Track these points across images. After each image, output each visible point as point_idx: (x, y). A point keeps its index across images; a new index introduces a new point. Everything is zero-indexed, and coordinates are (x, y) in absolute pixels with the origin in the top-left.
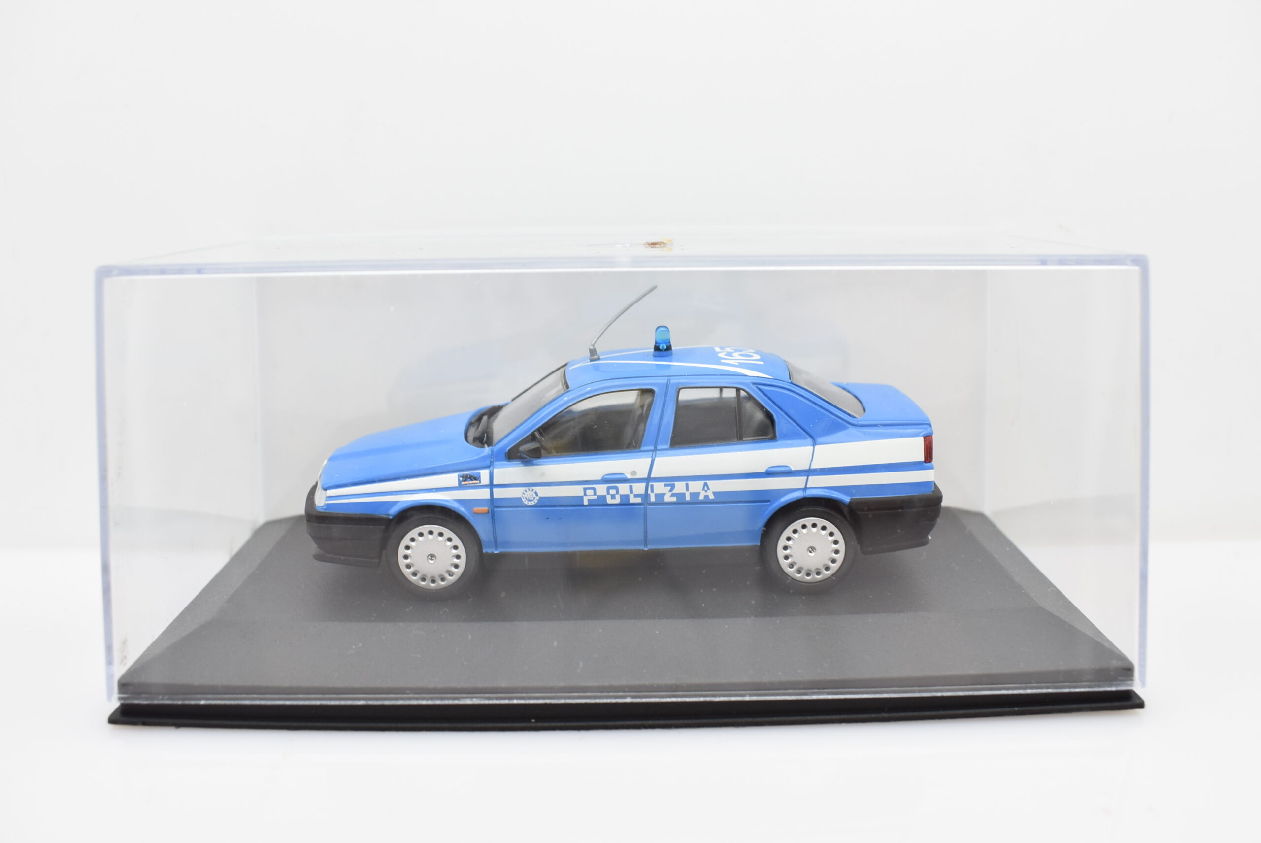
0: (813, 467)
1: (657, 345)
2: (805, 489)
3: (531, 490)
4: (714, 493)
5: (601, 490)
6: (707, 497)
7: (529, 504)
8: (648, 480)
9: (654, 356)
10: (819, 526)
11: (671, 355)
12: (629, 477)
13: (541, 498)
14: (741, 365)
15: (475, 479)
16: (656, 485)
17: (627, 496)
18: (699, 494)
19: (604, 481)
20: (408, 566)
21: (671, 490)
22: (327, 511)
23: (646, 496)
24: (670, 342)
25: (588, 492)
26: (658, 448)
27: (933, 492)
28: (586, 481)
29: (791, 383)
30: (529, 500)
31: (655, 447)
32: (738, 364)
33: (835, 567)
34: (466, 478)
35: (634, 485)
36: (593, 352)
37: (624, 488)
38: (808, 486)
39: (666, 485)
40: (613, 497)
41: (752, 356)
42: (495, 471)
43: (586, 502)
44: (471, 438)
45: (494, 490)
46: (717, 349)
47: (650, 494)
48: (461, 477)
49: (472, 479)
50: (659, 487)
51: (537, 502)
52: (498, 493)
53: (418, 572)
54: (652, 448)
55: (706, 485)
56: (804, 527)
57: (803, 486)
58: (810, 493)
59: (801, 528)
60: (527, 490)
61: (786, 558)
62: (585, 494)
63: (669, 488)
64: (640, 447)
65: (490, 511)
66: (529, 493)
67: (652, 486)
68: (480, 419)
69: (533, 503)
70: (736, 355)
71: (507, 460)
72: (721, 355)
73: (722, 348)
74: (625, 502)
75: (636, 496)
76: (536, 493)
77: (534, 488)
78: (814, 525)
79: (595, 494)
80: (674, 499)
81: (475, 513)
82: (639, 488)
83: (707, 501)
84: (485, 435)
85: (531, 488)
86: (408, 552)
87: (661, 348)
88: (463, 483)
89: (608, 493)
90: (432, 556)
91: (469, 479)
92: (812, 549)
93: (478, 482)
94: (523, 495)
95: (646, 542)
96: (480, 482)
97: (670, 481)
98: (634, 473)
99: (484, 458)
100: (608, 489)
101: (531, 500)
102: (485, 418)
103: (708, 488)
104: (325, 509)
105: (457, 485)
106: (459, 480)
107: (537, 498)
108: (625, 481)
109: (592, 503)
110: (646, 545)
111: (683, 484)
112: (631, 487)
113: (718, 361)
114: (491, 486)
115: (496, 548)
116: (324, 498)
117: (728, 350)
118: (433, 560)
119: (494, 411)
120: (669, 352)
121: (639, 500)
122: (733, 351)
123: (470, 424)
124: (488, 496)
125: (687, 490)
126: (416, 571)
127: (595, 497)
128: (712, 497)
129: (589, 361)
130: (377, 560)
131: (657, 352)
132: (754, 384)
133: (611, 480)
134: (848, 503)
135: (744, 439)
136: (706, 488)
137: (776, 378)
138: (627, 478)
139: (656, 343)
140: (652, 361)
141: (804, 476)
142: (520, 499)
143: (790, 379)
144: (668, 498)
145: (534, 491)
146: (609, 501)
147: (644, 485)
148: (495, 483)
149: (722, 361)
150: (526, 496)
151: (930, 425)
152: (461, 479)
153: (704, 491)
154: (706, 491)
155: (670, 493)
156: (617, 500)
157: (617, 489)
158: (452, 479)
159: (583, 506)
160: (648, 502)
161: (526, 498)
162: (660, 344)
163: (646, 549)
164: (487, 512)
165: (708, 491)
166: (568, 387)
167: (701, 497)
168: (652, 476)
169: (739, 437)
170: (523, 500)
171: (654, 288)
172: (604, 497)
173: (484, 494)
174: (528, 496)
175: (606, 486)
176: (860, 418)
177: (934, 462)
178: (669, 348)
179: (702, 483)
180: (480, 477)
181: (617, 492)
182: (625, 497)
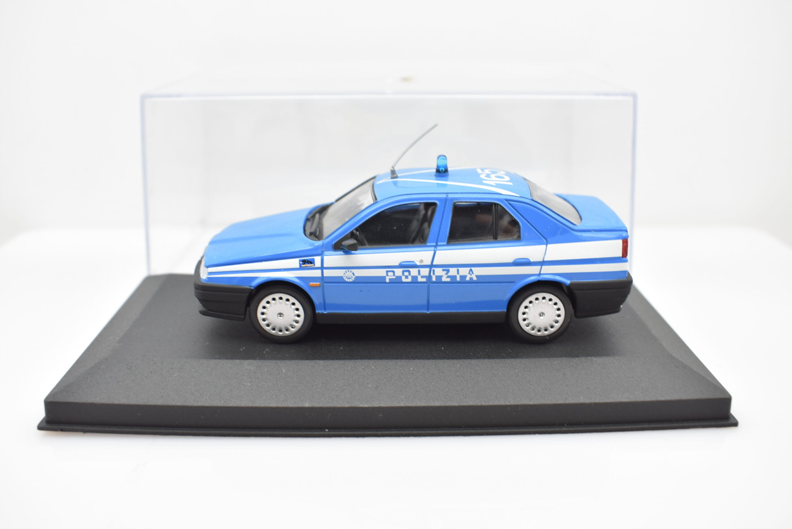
0: (545, 260)
1: (438, 168)
2: (540, 274)
3: (350, 271)
4: (476, 276)
5: (399, 272)
6: (471, 278)
7: (349, 281)
8: (431, 266)
9: (436, 176)
10: (548, 298)
11: (447, 176)
12: (418, 264)
13: (356, 277)
14: (498, 186)
15: (311, 263)
16: (436, 269)
17: (416, 277)
18: (466, 276)
19: (401, 266)
20: (264, 320)
21: (447, 274)
22: (208, 283)
23: (429, 277)
24: (447, 167)
25: (390, 274)
26: (439, 244)
27: (627, 278)
28: (388, 266)
29: (532, 200)
30: (348, 278)
31: (437, 244)
32: (495, 185)
33: (557, 326)
34: (304, 262)
35: (421, 269)
36: (393, 172)
37: (414, 272)
38: (542, 273)
39: (443, 270)
40: (407, 277)
41: (503, 178)
42: (325, 257)
43: (387, 281)
44: (308, 232)
45: (325, 271)
46: (479, 171)
47: (432, 276)
48: (301, 261)
49: (309, 263)
50: (439, 272)
51: (354, 280)
52: (327, 273)
53: (271, 324)
54: (434, 244)
55: (471, 270)
56: (537, 299)
57: (538, 273)
58: (543, 277)
59: (534, 300)
60: (347, 272)
61: (524, 320)
62: (387, 275)
63: (445, 272)
64: (426, 243)
65: (321, 285)
66: (348, 273)
67: (434, 271)
68: (314, 217)
69: (351, 280)
70: (493, 176)
71: (334, 250)
72: (483, 176)
73: (482, 170)
74: (415, 280)
75: (422, 277)
76: (353, 274)
77: (352, 270)
78: (544, 298)
79: (394, 275)
80: (449, 280)
81: (311, 286)
82: (425, 272)
83: (471, 282)
84: (318, 230)
85: (350, 270)
86: (264, 310)
87: (440, 170)
88: (302, 265)
89: (403, 274)
90: (280, 314)
91: (307, 263)
92: (542, 314)
93: (313, 265)
94: (344, 275)
95: (428, 307)
96: (315, 265)
97: (446, 267)
98: (421, 261)
99: (316, 248)
100: (403, 272)
101: (350, 278)
102: (317, 216)
103: (473, 273)
104: (207, 281)
105: (298, 266)
106: (300, 263)
107: (354, 277)
108: (415, 266)
109: (392, 282)
110: (428, 309)
111: (455, 269)
112: (419, 271)
113: (480, 182)
114: (322, 268)
115: (325, 310)
116: (207, 273)
117: (487, 171)
118: (282, 316)
119: (323, 210)
120: (446, 174)
121: (424, 280)
122: (490, 173)
123: (307, 220)
124: (320, 275)
125: (458, 273)
126: (270, 323)
127: (394, 277)
128: (475, 279)
129: (390, 178)
130: (243, 317)
131: (438, 174)
132: (507, 200)
133: (406, 266)
134: (568, 285)
135: (498, 239)
136: (471, 273)
137: (522, 196)
138: (416, 264)
139: (438, 166)
140: (434, 180)
141: (539, 265)
142: (342, 277)
143: (531, 197)
144: (444, 279)
145: (352, 272)
146: (404, 279)
147: (428, 269)
148: (325, 266)
149: (484, 182)
150: (346, 275)
151: (627, 231)
152: (301, 263)
153: (469, 275)
154: (471, 275)
155: (446, 276)
156: (409, 280)
157: (409, 272)
158: (295, 263)
159: (386, 283)
160: (431, 281)
161: (346, 277)
162: (440, 167)
163: (428, 312)
164: (319, 285)
165: (473, 275)
166: (376, 199)
167: (468, 279)
168: (434, 263)
169: (495, 237)
170: (344, 278)
171: (436, 126)
172: (400, 277)
173: (317, 273)
174: (348, 276)
175: (401, 270)
176: (580, 225)
177: (628, 257)
178: (446, 171)
179: (468, 269)
180: (314, 261)
181: (410, 274)
182: (414, 278)
